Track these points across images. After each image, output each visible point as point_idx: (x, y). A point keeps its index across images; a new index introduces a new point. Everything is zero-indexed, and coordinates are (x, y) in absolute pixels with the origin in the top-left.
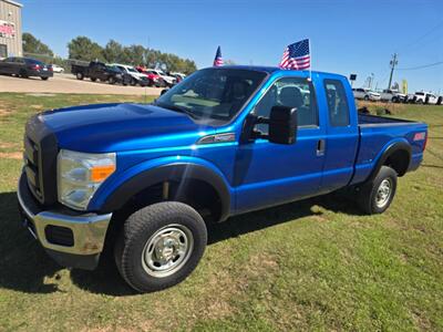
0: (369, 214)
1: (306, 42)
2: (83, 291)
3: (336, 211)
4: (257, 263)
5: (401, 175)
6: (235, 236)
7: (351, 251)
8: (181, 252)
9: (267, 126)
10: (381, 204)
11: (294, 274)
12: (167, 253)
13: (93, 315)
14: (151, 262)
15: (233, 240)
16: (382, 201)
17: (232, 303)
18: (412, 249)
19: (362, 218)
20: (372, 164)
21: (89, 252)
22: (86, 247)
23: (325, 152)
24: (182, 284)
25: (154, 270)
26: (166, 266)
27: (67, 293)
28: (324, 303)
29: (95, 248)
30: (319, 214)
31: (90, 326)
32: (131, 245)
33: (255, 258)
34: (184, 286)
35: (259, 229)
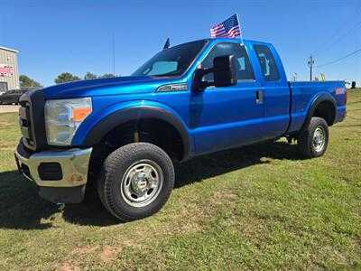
0: (310, 158)
1: (235, 17)
2: (73, 225)
3: (281, 158)
4: (220, 196)
5: (330, 124)
6: (199, 180)
7: (299, 182)
8: (154, 186)
9: (212, 75)
10: (319, 149)
11: (253, 200)
12: (141, 186)
13: (83, 239)
14: (129, 194)
15: (197, 184)
16: (318, 147)
17: (201, 223)
18: (351, 176)
19: (304, 161)
20: (305, 113)
21: (76, 183)
22: (72, 179)
23: (264, 101)
24: (158, 214)
25: (132, 201)
26: (143, 198)
27: (60, 228)
28: (281, 215)
29: (80, 179)
30: (267, 162)
31: (81, 247)
32: (110, 177)
33: (217, 194)
34: (159, 216)
35: (218, 175)
